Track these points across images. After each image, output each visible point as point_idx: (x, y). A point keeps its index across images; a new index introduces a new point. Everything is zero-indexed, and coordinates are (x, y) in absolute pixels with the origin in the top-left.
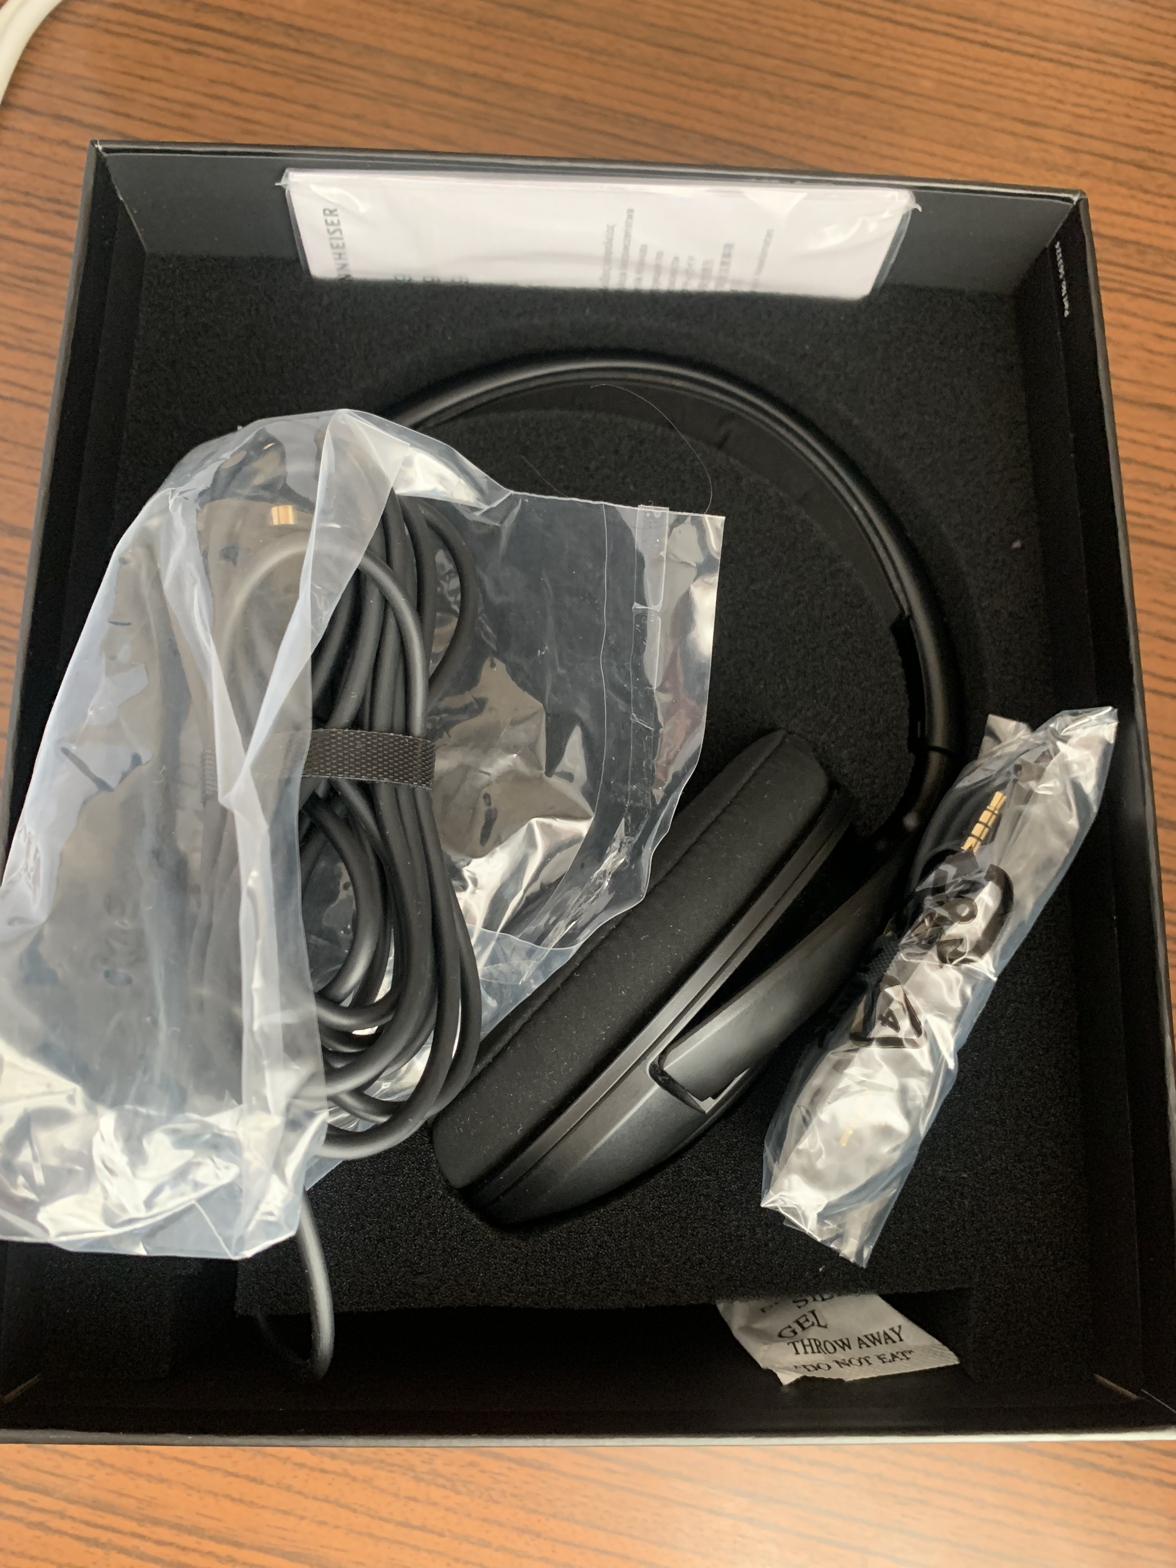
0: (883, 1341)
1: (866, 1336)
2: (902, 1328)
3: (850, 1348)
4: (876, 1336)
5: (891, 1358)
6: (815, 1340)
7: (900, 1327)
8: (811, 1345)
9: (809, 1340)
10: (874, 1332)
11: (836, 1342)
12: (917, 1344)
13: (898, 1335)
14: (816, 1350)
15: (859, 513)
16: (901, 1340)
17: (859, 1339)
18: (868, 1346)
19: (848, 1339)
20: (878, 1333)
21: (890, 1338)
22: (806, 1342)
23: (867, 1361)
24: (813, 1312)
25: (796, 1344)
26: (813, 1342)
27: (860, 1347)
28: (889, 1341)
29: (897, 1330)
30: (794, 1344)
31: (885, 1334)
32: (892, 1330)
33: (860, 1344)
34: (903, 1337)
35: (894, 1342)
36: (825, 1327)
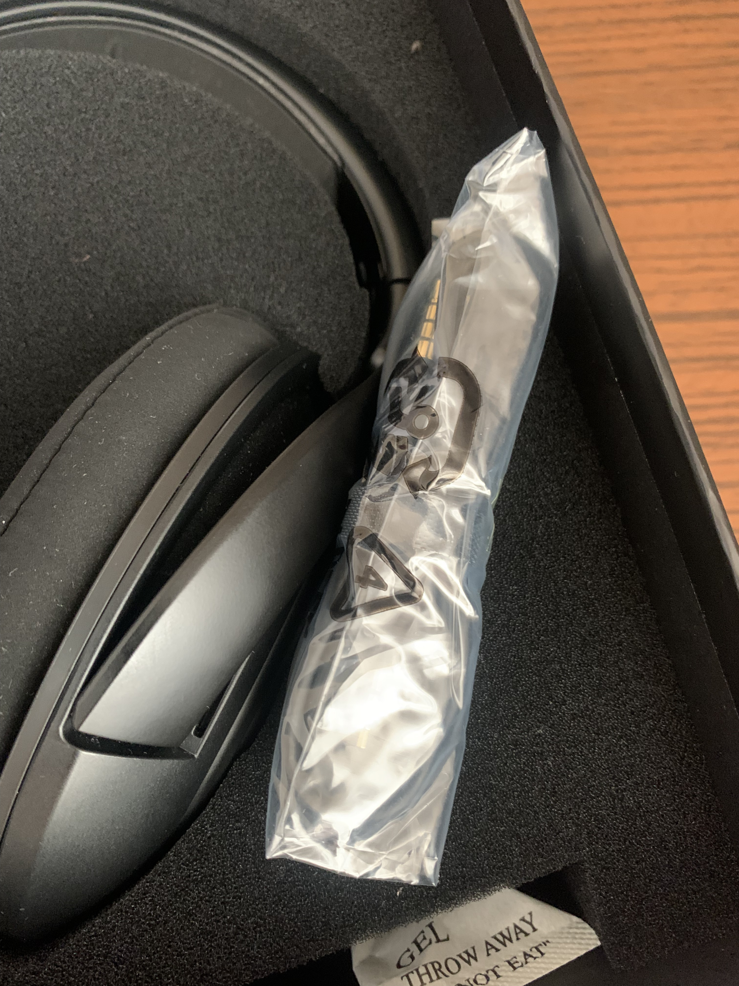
0: (514, 937)
1: (495, 938)
2: (533, 914)
3: (476, 959)
4: (506, 934)
5: (523, 959)
6: (432, 964)
7: (530, 914)
8: (428, 973)
9: (426, 966)
10: (502, 928)
11: (460, 956)
12: (553, 929)
13: (531, 924)
14: (434, 977)
15: (267, 85)
16: (535, 930)
17: (487, 943)
18: (497, 950)
19: (473, 948)
20: (508, 929)
21: (522, 931)
22: (422, 970)
23: (495, 973)
24: (430, 926)
25: (411, 976)
26: (430, 967)
27: (488, 955)
28: (521, 935)
29: (528, 918)
30: (407, 976)
31: (516, 927)
32: (523, 920)
33: (488, 950)
34: (536, 925)
35: (527, 934)
36: (448, 939)
